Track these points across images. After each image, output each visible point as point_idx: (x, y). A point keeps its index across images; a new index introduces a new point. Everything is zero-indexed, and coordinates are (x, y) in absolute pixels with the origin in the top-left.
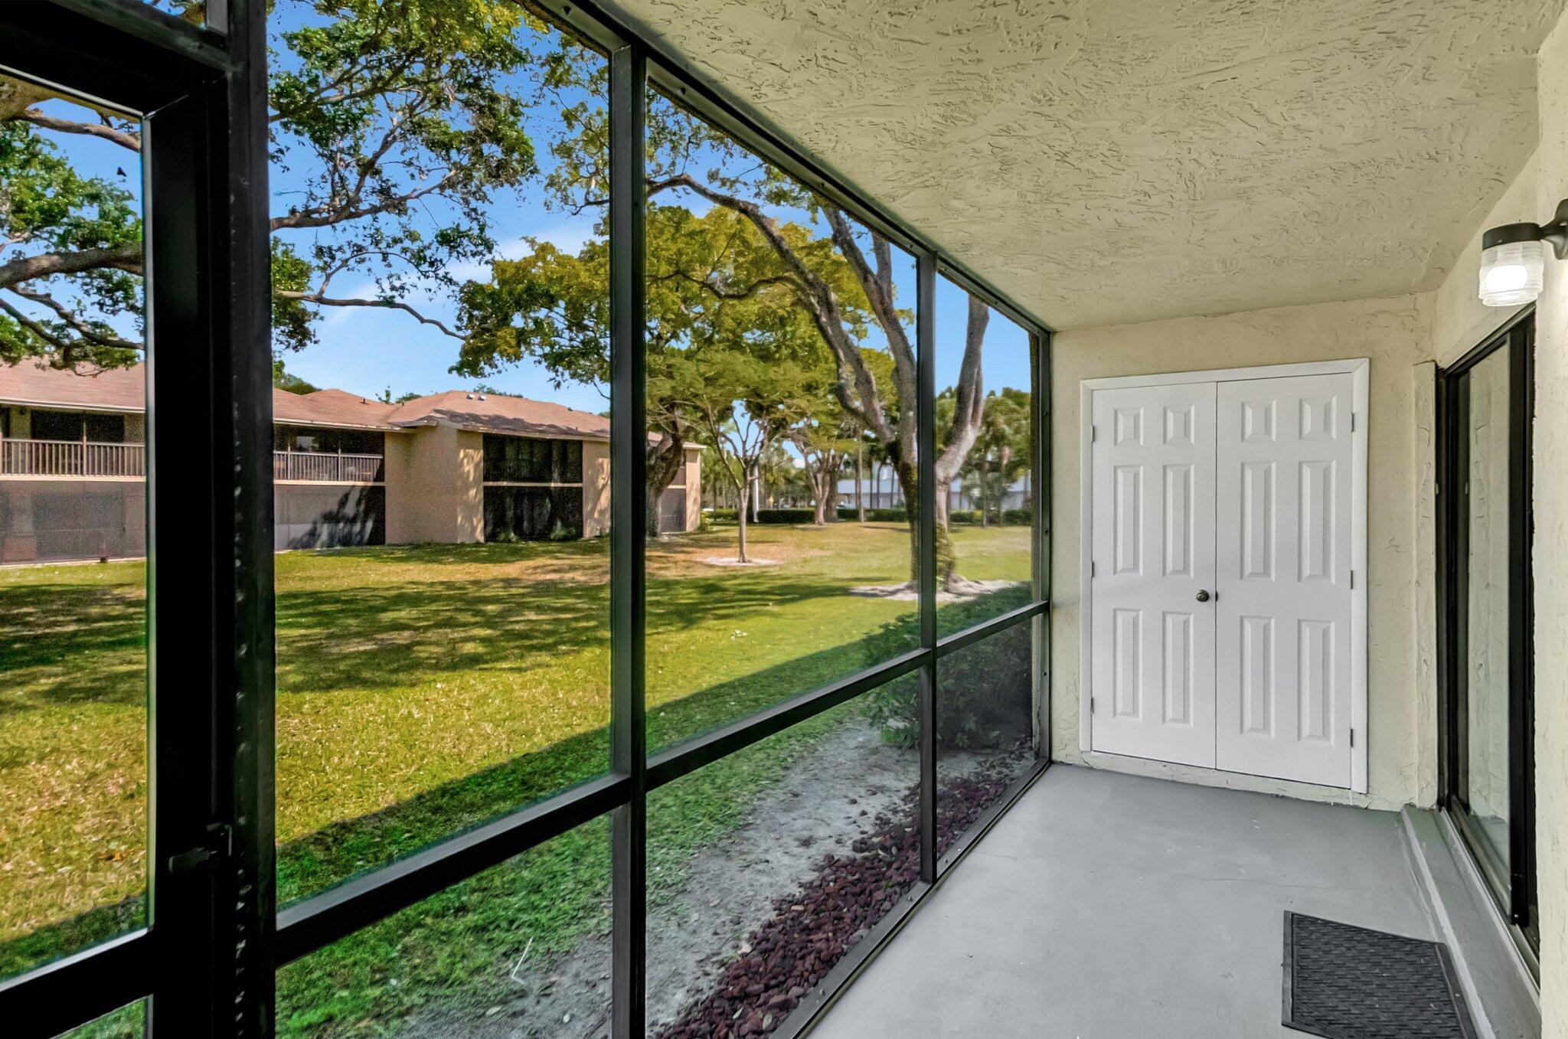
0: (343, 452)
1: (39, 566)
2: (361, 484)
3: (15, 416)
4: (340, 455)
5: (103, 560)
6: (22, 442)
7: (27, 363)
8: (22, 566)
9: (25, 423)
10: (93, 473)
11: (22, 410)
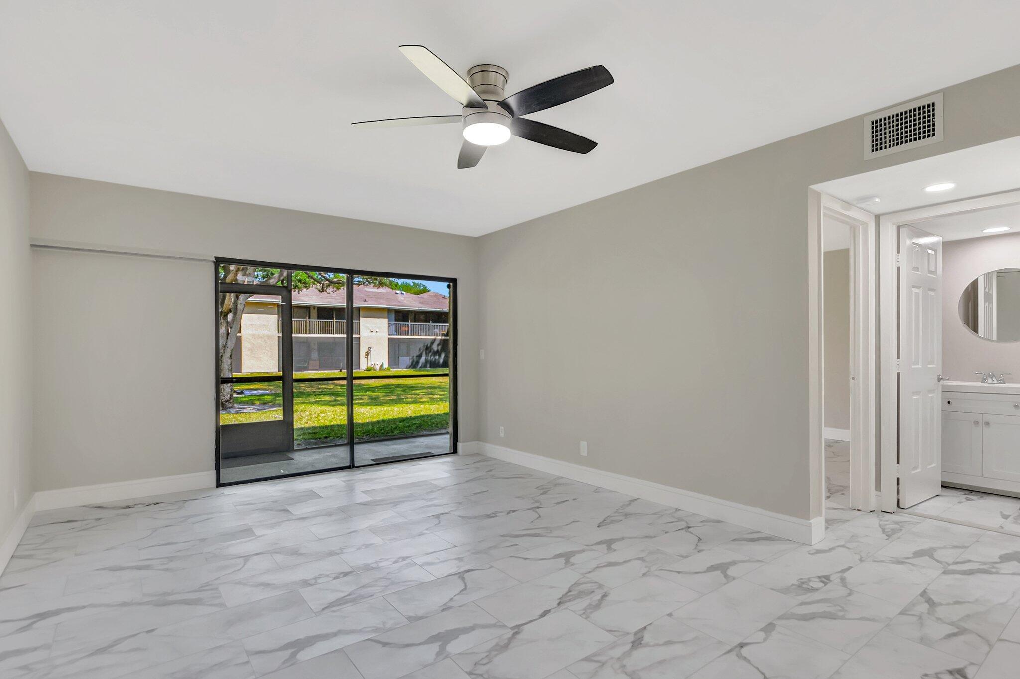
0: (432, 322)
1: (320, 372)
2: (440, 337)
3: (312, 309)
4: (431, 324)
5: (341, 371)
6: (314, 320)
7: (312, 289)
8: (314, 372)
9: (314, 313)
10: (337, 334)
11: (314, 307)
